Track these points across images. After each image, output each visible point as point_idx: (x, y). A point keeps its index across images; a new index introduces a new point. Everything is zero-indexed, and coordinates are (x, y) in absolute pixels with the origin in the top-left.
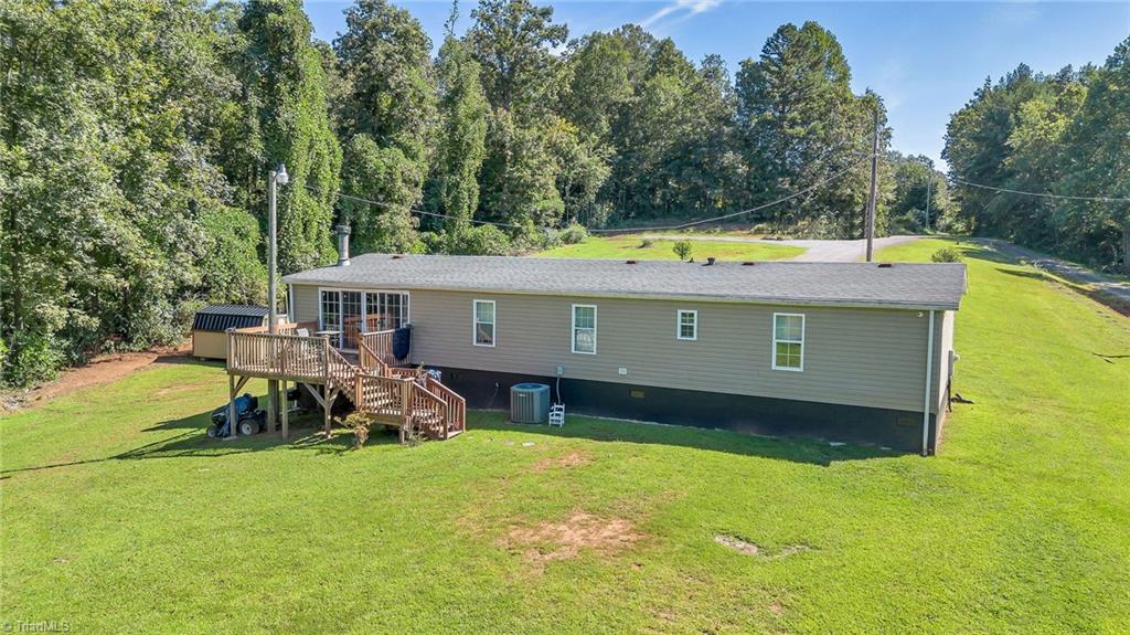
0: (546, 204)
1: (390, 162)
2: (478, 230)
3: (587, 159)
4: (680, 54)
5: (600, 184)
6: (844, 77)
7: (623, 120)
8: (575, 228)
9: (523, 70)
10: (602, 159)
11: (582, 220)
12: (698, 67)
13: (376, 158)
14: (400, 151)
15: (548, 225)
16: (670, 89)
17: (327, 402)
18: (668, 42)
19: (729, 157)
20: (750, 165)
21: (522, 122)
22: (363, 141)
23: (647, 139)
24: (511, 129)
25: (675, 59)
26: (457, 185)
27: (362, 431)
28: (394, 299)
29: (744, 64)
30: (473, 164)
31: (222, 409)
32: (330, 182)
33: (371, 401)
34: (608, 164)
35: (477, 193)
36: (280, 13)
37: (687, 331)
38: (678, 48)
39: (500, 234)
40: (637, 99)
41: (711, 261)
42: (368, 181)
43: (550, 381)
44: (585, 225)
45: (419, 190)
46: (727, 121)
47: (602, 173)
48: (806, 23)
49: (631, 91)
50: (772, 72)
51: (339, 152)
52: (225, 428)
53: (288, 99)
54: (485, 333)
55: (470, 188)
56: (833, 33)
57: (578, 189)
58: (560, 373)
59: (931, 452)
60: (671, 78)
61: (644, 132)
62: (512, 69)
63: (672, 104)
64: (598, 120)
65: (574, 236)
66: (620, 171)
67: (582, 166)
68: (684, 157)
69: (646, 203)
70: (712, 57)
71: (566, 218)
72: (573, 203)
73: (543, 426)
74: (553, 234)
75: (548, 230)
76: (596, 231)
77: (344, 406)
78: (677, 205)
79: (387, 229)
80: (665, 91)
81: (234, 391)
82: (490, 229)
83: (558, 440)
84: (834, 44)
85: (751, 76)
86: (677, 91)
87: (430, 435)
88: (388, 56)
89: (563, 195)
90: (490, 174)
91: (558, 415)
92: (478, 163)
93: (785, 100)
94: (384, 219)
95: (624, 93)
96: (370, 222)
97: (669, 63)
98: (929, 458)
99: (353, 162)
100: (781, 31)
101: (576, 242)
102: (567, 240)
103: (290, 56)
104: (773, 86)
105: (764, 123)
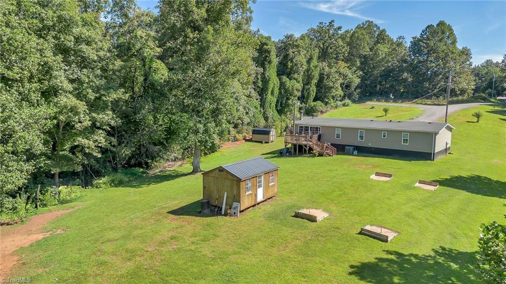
0: (337, 93)
1: (293, 85)
2: (315, 103)
3: (352, 76)
4: (388, 36)
5: (356, 85)
6: (454, 42)
7: (365, 60)
8: (347, 101)
9: (331, 48)
10: (357, 76)
11: (349, 98)
12: (395, 40)
13: (289, 83)
14: (295, 81)
15: (337, 100)
16: (383, 50)
17: (307, 149)
18: (384, 30)
19: (405, 75)
20: (413, 78)
21: (330, 66)
22: (285, 78)
23: (374, 67)
24: (327, 69)
25: (386, 38)
26: (309, 89)
27: (317, 154)
28: (317, 128)
29: (414, 38)
30: (315, 81)
31: (282, 150)
32: (276, 91)
33: (317, 149)
34: (359, 78)
35: (315, 91)
36: (267, 45)
37: (384, 136)
38: (387, 33)
39: (322, 104)
40: (371, 53)
41: (391, 121)
42: (286, 91)
43: (354, 146)
44: (350, 99)
45: (300, 92)
46: (405, 61)
47: (357, 81)
48: (440, 21)
49: (369, 50)
50: (423, 43)
51: (279, 82)
52: (283, 154)
53: (268, 69)
54: (338, 136)
55: (313, 89)
56: (451, 25)
57: (348, 86)
58: (356, 144)
59: (433, 160)
60: (384, 45)
61: (373, 65)
62: (327, 48)
63: (384, 55)
64: (356, 61)
65: (346, 104)
66: (363, 79)
67: (350, 78)
68: (388, 74)
69: (373, 91)
70: (401, 36)
71: (344, 97)
72: (346, 92)
73: (352, 154)
74: (339, 103)
75: (337, 102)
76: (354, 102)
77: (311, 149)
78: (384, 92)
79: (291, 105)
80: (381, 51)
81: (286, 146)
82: (319, 103)
83: (356, 157)
84: (450, 29)
85: (416, 43)
86: (386, 50)
87: (330, 156)
88: (293, 53)
89: (342, 89)
90: (319, 85)
91: (356, 152)
92: (316, 81)
93: (428, 53)
94: (290, 102)
95: (366, 51)
96: (286, 103)
97: (383, 39)
98: (433, 162)
99: (282, 85)
100: (428, 27)
101: (347, 106)
102: (344, 105)
103: (269, 57)
104: (424, 47)
105: (420, 62)
